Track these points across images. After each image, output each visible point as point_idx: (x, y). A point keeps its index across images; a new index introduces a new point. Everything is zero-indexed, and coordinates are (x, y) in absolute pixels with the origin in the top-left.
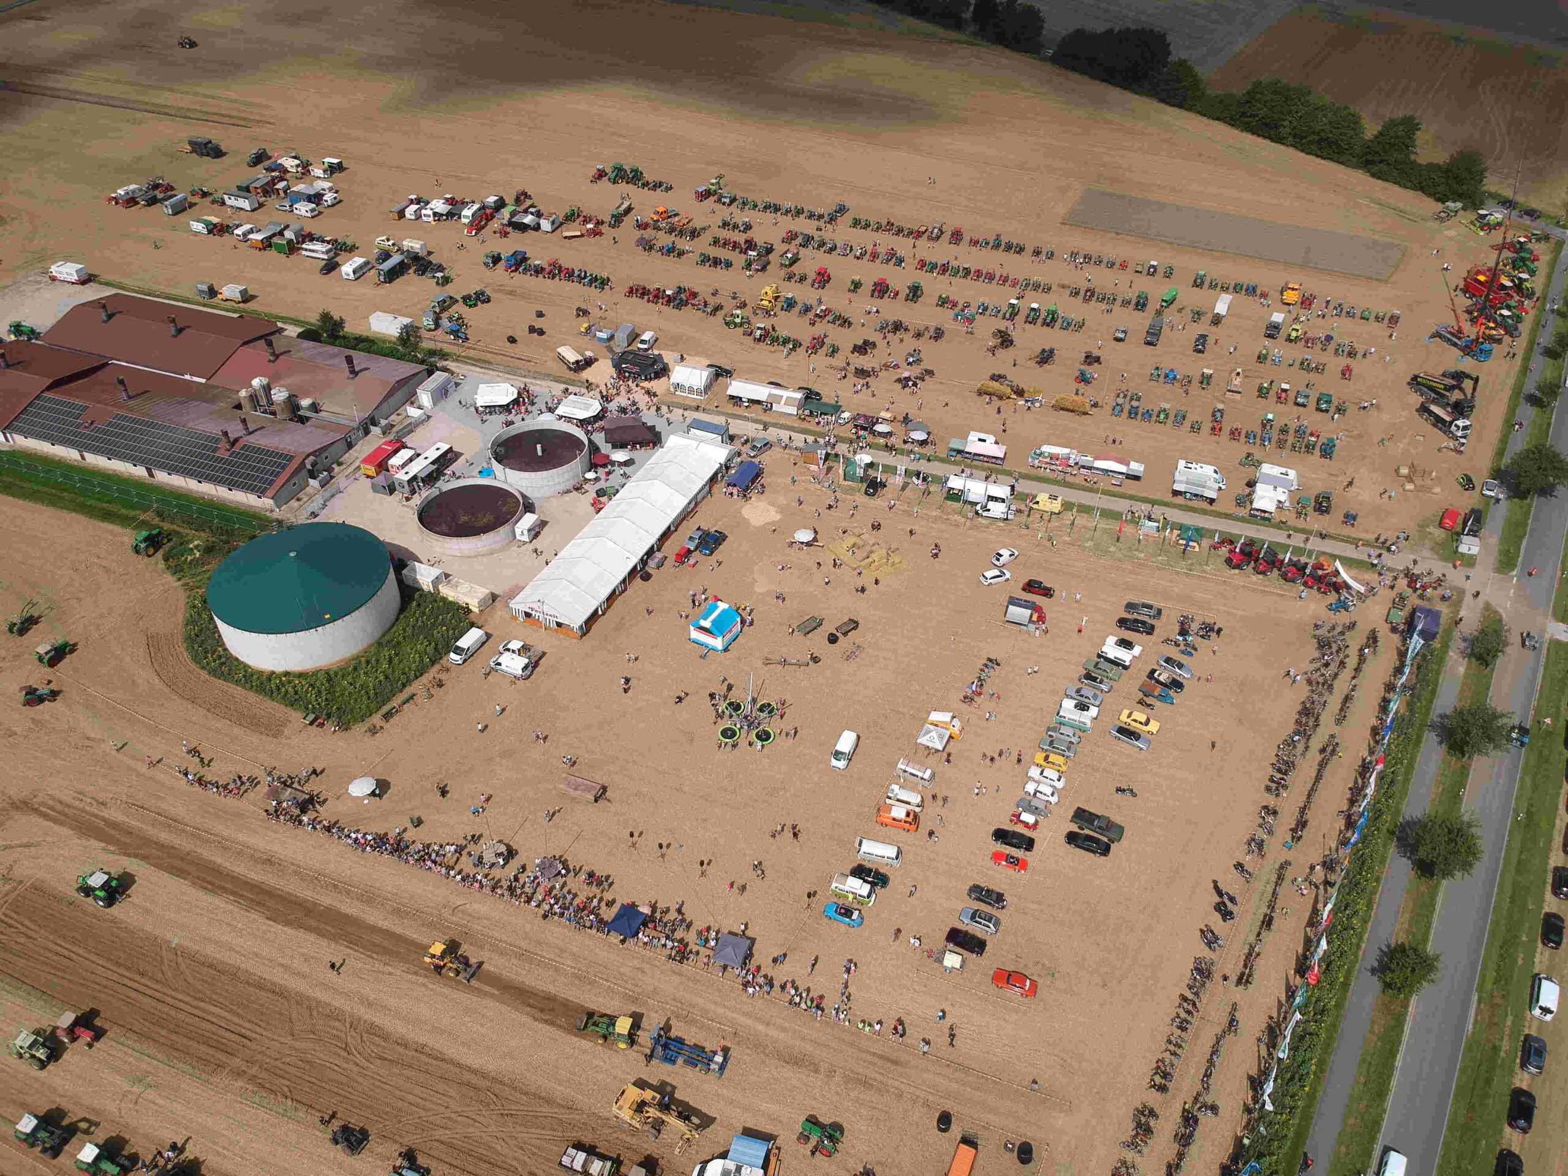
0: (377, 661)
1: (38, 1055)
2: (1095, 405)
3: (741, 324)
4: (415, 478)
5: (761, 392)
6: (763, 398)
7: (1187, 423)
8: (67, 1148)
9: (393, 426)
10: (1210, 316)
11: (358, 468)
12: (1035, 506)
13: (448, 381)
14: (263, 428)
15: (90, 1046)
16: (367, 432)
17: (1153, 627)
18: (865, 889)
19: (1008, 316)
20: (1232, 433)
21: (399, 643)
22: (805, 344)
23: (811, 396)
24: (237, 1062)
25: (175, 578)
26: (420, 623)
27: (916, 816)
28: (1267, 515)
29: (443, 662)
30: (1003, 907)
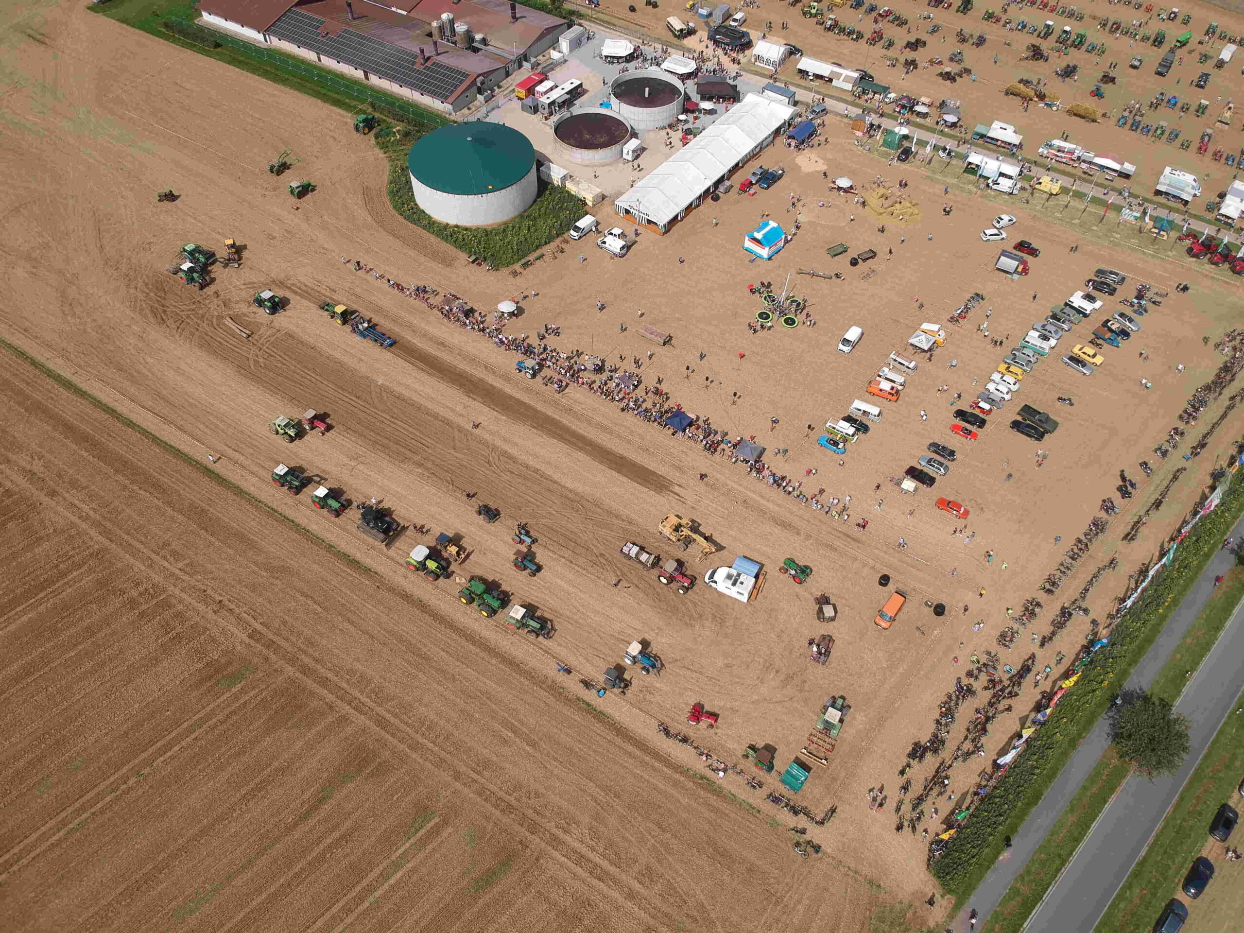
0: (520, 228)
1: (289, 432)
2: (1104, 115)
3: (816, 16)
4: (553, 103)
5: (824, 69)
6: (826, 74)
7: (1179, 141)
8: (305, 489)
9: (539, 64)
10: (1214, 62)
11: (513, 90)
12: (1037, 186)
13: (582, 35)
14: (447, 52)
15: (323, 434)
16: (520, 66)
17: (1115, 290)
18: (851, 430)
19: (1042, 35)
20: (1215, 154)
21: (535, 218)
22: (866, 37)
23: (865, 78)
24: (417, 458)
25: (382, 151)
26: (551, 206)
27: (897, 392)
28: (1230, 221)
29: (566, 236)
30: (953, 460)
